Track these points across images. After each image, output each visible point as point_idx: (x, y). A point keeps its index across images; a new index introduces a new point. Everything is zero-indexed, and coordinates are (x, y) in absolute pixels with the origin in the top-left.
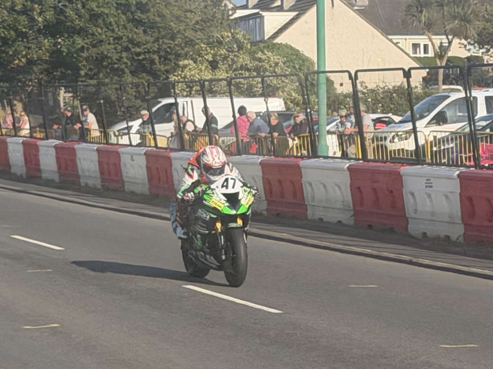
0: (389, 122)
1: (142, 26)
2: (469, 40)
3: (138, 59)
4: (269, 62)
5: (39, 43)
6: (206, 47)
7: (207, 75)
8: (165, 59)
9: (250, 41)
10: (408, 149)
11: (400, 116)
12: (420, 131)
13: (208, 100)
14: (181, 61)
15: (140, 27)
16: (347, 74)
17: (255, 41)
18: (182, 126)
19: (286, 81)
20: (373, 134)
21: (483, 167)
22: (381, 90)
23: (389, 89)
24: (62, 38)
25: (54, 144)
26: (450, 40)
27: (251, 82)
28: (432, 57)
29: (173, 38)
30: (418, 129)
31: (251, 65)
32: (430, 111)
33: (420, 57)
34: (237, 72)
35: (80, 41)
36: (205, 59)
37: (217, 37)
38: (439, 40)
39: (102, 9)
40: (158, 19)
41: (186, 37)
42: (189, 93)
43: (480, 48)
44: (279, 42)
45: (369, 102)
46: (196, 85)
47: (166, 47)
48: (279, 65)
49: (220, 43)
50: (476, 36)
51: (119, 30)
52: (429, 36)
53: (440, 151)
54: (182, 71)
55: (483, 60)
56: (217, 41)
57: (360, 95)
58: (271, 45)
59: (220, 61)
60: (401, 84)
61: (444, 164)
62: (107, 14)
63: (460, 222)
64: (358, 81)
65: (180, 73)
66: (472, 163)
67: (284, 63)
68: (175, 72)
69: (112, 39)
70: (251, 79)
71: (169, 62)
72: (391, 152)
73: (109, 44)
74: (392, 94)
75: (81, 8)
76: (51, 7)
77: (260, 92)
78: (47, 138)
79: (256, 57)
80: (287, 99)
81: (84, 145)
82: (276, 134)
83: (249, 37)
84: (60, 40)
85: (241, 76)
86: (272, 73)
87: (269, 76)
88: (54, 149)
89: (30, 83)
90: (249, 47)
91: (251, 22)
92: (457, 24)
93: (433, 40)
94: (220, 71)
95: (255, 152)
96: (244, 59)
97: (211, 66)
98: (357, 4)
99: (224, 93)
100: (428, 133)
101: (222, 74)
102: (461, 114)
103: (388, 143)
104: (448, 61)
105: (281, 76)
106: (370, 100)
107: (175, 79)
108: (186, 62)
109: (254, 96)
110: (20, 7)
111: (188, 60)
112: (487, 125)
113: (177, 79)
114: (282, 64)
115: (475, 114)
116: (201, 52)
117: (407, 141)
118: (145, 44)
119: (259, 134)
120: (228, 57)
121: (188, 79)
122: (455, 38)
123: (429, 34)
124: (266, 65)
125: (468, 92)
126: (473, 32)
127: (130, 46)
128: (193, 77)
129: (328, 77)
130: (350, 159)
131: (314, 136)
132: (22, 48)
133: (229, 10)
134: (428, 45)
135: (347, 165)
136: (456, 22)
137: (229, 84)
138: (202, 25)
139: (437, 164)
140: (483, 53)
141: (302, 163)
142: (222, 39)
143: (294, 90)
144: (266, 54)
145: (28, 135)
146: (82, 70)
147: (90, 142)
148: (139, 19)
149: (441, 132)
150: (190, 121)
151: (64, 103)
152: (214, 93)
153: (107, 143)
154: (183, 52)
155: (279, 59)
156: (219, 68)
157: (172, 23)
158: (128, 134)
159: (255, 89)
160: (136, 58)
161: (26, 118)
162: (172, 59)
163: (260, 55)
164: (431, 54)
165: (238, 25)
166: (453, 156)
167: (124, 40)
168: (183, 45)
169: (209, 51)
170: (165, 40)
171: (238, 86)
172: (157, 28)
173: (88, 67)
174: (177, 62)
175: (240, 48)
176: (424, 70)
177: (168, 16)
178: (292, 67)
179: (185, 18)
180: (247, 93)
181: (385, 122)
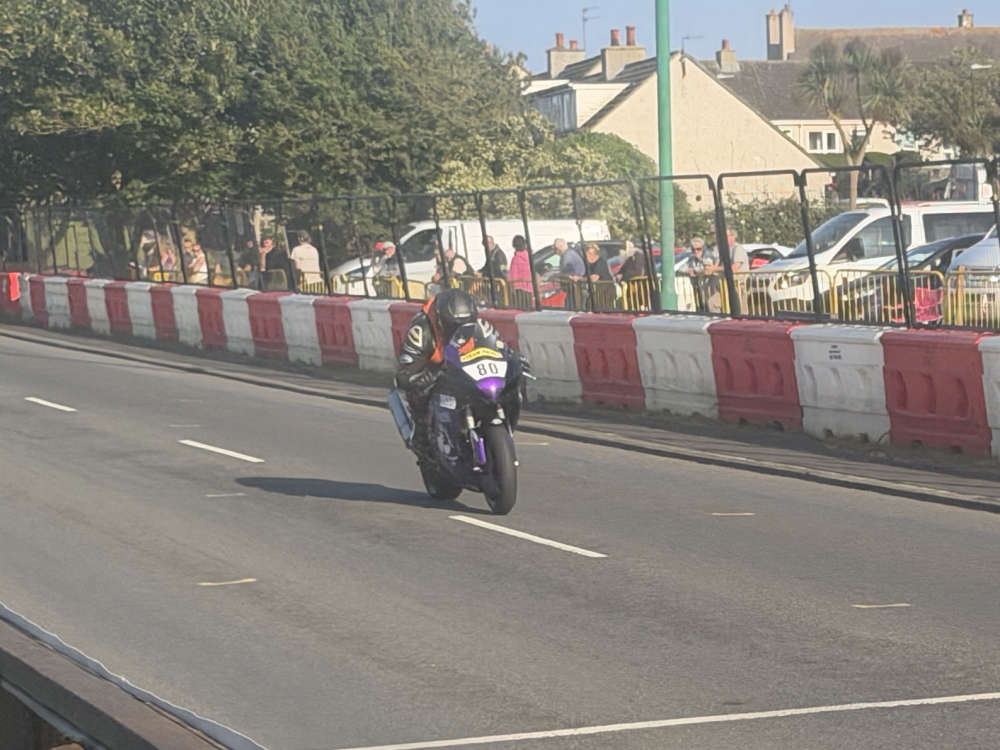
0: (774, 257)
1: (382, 108)
2: (899, 126)
3: (377, 161)
4: (583, 162)
5: (219, 136)
6: (484, 140)
7: (487, 184)
8: (420, 160)
9: (554, 129)
10: (802, 298)
11: (791, 246)
12: (821, 271)
13: (488, 224)
14: (444, 162)
15: (379, 109)
16: (706, 180)
17: (562, 130)
18: (447, 265)
19: (612, 193)
20: (747, 276)
21: (920, 326)
22: (761, 207)
23: (773, 204)
24: (258, 128)
25: (245, 297)
26: (869, 126)
27: (556, 196)
28: (840, 154)
29: (432, 126)
30: (818, 268)
31: (557, 168)
32: (836, 238)
33: (822, 155)
34: (534, 180)
35: (284, 133)
36: (483, 158)
37: (502, 124)
38: (851, 126)
39: (318, 81)
40: (406, 95)
41: (453, 125)
42: (457, 214)
43: (916, 139)
44: (600, 132)
45: (741, 225)
46: (469, 201)
47: (421, 140)
48: (600, 167)
49: (506, 133)
50: (910, 119)
51: (346, 114)
52: (835, 121)
53: (853, 302)
54: (447, 179)
55: (921, 157)
56: (502, 131)
57: (727, 214)
58: (586, 135)
59: (506, 163)
60: (793, 197)
61: (860, 322)
62: (328, 90)
63: (885, 411)
64: (723, 192)
65: (444, 181)
66: (903, 320)
67: (608, 165)
68: (436, 180)
69: (334, 128)
70: (556, 190)
71: (427, 165)
72: (775, 303)
73: (331, 136)
74: (778, 212)
75: (285, 78)
76: (238, 78)
77: (571, 211)
78: (235, 286)
79: (563, 156)
80: (614, 221)
81: (294, 296)
82: (595, 278)
83: (552, 124)
84: (253, 131)
85: (540, 185)
86: (588, 180)
87: (584, 186)
88: (245, 304)
89: (208, 200)
90: (552, 138)
91: (555, 100)
92: (880, 100)
93: (843, 128)
94: (506, 178)
95: (563, 304)
96: (544, 159)
97: (493, 170)
98: (723, 70)
99: (514, 213)
100: (835, 274)
101: (509, 182)
102: (885, 243)
103: (771, 290)
104: (865, 159)
105: (602, 184)
106: (743, 222)
107: (436, 192)
108: (453, 164)
109: (561, 217)
110: (187, 78)
111: (456, 160)
112: (927, 260)
113: (439, 191)
114: (604, 166)
115: (907, 242)
116: (476, 147)
117: (800, 287)
118: (388, 136)
119: (571, 277)
120: (519, 156)
121: (456, 190)
122: (877, 123)
123: (835, 117)
124: (580, 167)
125: (896, 207)
126: (905, 115)
127: (364, 139)
128: (465, 187)
129: (678, 187)
130: (712, 315)
131: (656, 279)
132: (193, 144)
133: (520, 81)
134: (834, 135)
135: (707, 325)
136: (878, 97)
137: (521, 198)
138: (477, 105)
139: (848, 322)
140: (920, 147)
141: (637, 322)
142: (509, 127)
143: (625, 208)
144: (578, 151)
145: (205, 282)
146: (288, 177)
147: (303, 293)
148: (377, 95)
149: (854, 271)
150: (461, 257)
151: (262, 230)
152: (497, 213)
153: (331, 294)
154: (449, 149)
155: (599, 159)
156: (505, 174)
157: (429, 103)
158: (363, 279)
159: (563, 207)
160: (374, 158)
161: (201, 255)
162: (431, 159)
163: (569, 151)
164: (839, 149)
165: (534, 104)
166: (873, 309)
167: (354, 130)
168: (448, 138)
169: (489, 146)
170: (419, 129)
171: (535, 202)
172: (408, 109)
173: (298, 173)
174: (438, 164)
175: (538, 142)
176: (827, 173)
177: (423, 91)
178: (619, 171)
179: (452, 94)
180: (550, 212)
181: (766, 257)
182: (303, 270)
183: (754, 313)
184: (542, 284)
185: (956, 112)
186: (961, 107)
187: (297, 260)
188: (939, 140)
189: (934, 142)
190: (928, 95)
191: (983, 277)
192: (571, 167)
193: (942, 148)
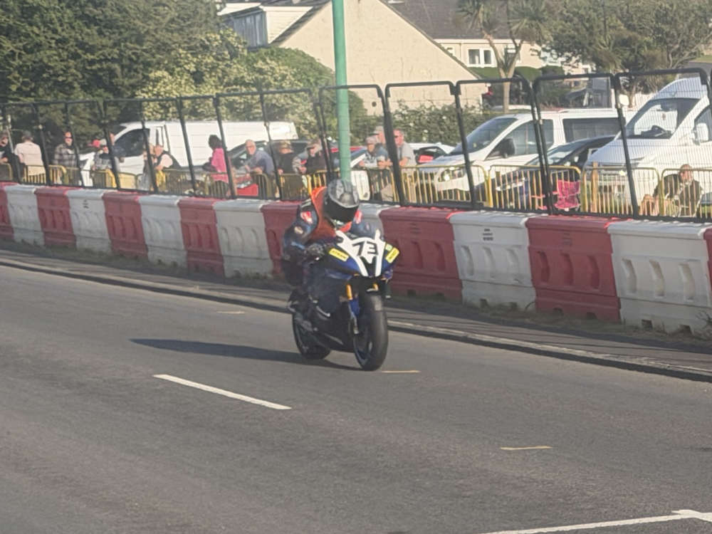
0: (437, 154)
1: (95, 25)
2: (544, 46)
3: (91, 70)
4: (273, 74)
6: (186, 54)
7: (190, 91)
9: (247, 46)
10: (461, 189)
11: (454, 145)
12: (477, 166)
13: (188, 125)
14: (151, 72)
15: (92, 26)
16: (375, 90)
17: (255, 45)
19: (298, 99)
20: (414, 170)
21: (558, 213)
22: (427, 112)
23: (437, 110)
26: (518, 45)
27: (250, 101)
28: (495, 68)
29: (140, 41)
30: (474, 164)
31: (250, 78)
32: (490, 139)
33: (480, 68)
34: (230, 88)
36: (185, 69)
37: (201, 40)
38: (503, 45)
40: (117, 15)
41: (158, 40)
42: (163, 116)
43: (559, 56)
44: (287, 48)
45: (410, 127)
46: (173, 105)
47: (130, 53)
48: (288, 78)
49: (205, 47)
50: (552, 39)
51: (63, 30)
52: (489, 40)
53: (505, 192)
55: (563, 71)
56: (201, 46)
57: (396, 118)
58: (275, 51)
59: (206, 73)
61: (511, 210)
62: (47, 9)
63: (531, 284)
64: (390, 99)
65: (151, 88)
67: (294, 76)
68: (144, 87)
69: (53, 41)
70: (249, 97)
71: (136, 74)
72: (439, 193)
73: (50, 48)
74: (441, 116)
77: (262, 115)
79: (254, 67)
80: (300, 124)
81: (18, 186)
83: (245, 41)
85: (236, 92)
86: (277, 88)
87: (274, 93)
90: (245, 53)
91: (248, 20)
92: (526, 24)
93: (496, 45)
94: (207, 86)
96: (238, 70)
97: (195, 80)
99: (213, 116)
100: (489, 168)
101: (209, 90)
103: (436, 182)
104: (516, 72)
105: (288, 92)
107: (144, 97)
108: (159, 73)
109: (255, 119)
111: (161, 70)
112: (566, 157)
113: (147, 97)
114: (291, 77)
115: (547, 143)
116: (179, 60)
117: (460, 179)
118: (100, 50)
120: (217, 67)
121: (162, 96)
122: (524, 42)
123: (489, 37)
124: (270, 77)
125: (536, 113)
126: (548, 36)
127: (80, 51)
128: (169, 94)
129: (354, 94)
133: (216, 4)
134: (489, 52)
135: (379, 211)
136: (525, 21)
137: (217, 102)
138: (179, 24)
139: (498, 210)
140: (562, 63)
142: (207, 43)
143: (309, 112)
144: (267, 64)
146: (13, 83)
147: (27, 183)
148: (91, 15)
149: (506, 166)
152: (197, 115)
153: (50, 184)
154: (154, 60)
155: (286, 70)
156: (205, 82)
157: (137, 22)
159: (256, 110)
160: (88, 68)
162: (139, 70)
163: (260, 64)
164: (493, 64)
165: (230, 24)
166: (522, 198)
167: (71, 43)
168: (154, 51)
169: (190, 59)
170: (128, 44)
171: (231, 106)
172: (118, 27)
173: (21, 80)
174: (146, 74)
175: (234, 55)
176: (483, 84)
177: (132, 12)
178: (305, 81)
179: (155, 14)
180: (244, 115)
181: (431, 154)
182: (27, 163)
183: (421, 201)
184: (237, 176)
185: (591, 34)
186: (596, 30)
187: (20, 156)
188: (578, 58)
189: (574, 59)
190: (567, 19)
191: (614, 172)
192: (262, 77)
193: (580, 64)
